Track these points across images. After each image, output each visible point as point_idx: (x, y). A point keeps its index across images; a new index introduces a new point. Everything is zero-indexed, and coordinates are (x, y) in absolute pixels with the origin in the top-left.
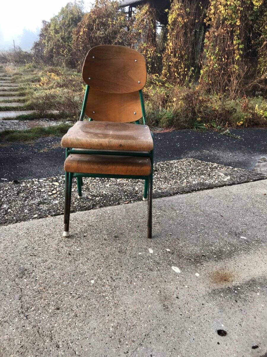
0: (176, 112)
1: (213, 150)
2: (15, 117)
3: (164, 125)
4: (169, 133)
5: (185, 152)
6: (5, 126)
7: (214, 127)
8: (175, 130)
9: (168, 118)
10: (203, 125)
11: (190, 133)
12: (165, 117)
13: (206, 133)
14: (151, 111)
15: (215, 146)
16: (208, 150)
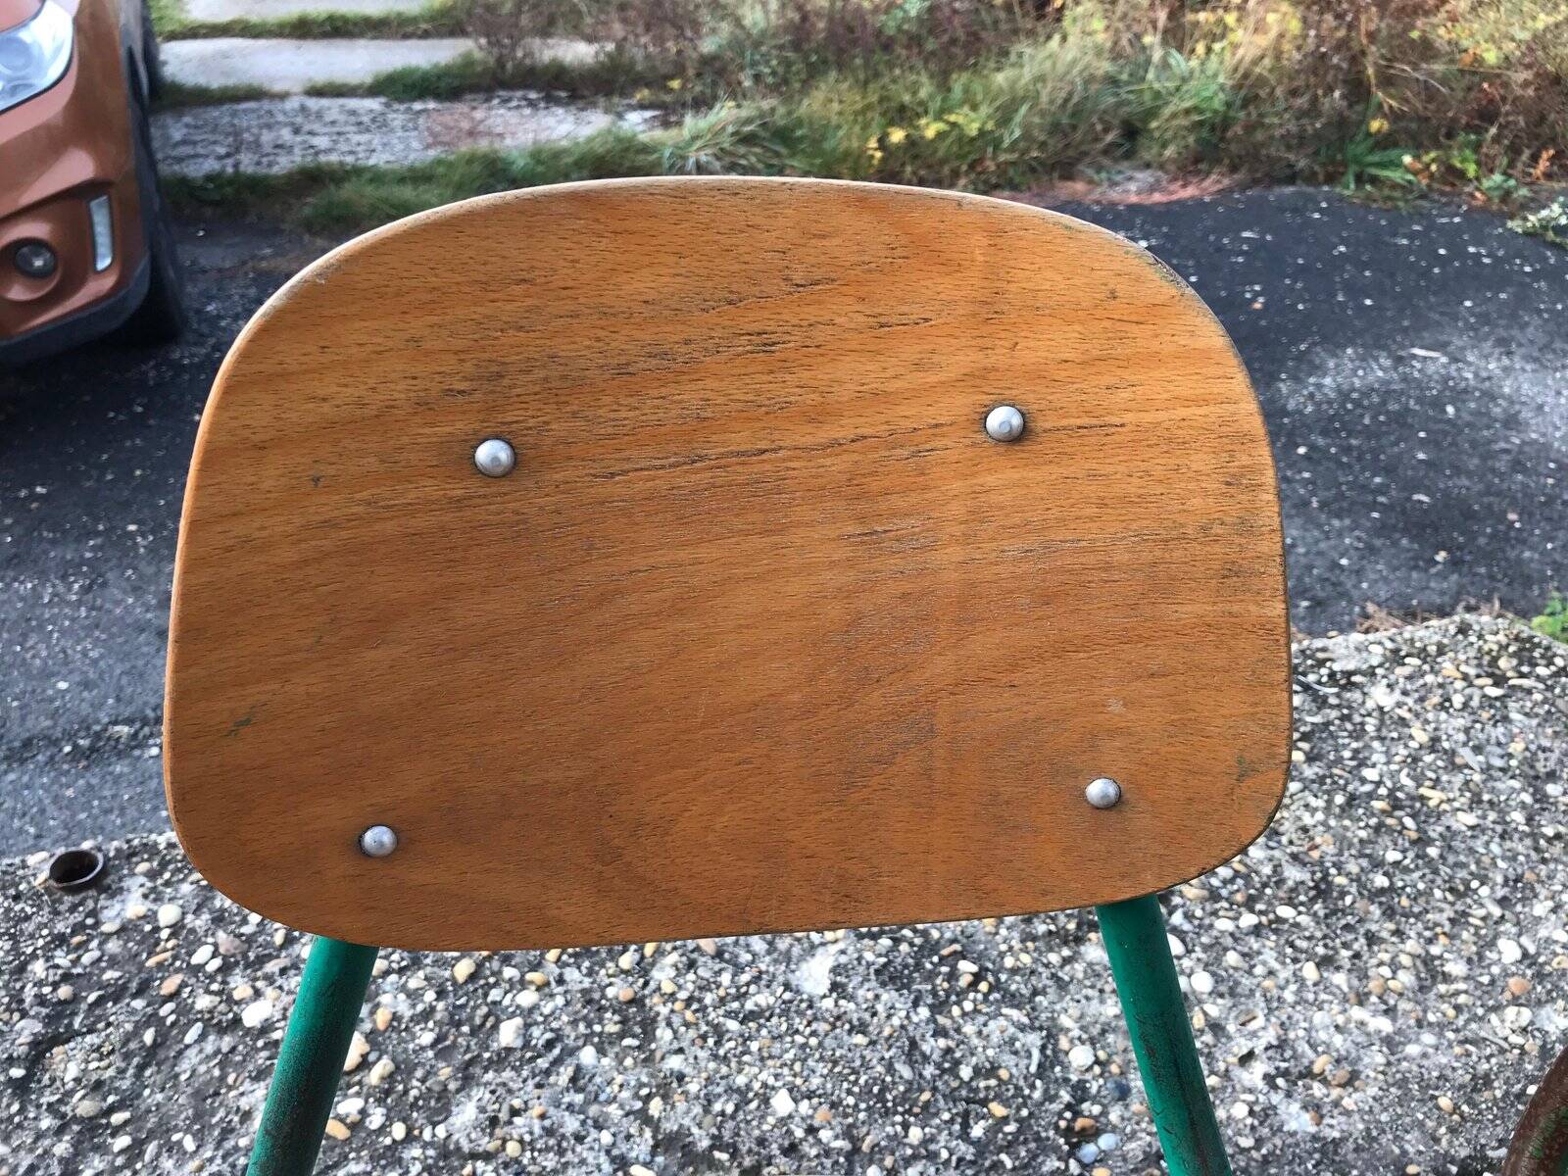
0: (1246, 76)
1: (1473, 347)
2: (368, 80)
3: (1170, 152)
4: (1198, 202)
5: (1301, 357)
6: (311, 133)
7: (1461, 175)
8: (1230, 190)
9: (1196, 109)
10: (1399, 165)
11: (1321, 211)
12: (1176, 105)
13: (1420, 215)
14: (1105, 66)
15: (1484, 319)
16: (1441, 347)
